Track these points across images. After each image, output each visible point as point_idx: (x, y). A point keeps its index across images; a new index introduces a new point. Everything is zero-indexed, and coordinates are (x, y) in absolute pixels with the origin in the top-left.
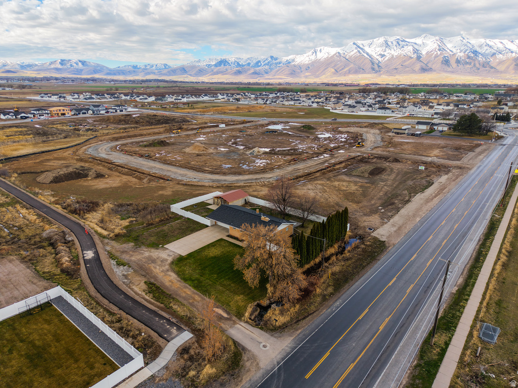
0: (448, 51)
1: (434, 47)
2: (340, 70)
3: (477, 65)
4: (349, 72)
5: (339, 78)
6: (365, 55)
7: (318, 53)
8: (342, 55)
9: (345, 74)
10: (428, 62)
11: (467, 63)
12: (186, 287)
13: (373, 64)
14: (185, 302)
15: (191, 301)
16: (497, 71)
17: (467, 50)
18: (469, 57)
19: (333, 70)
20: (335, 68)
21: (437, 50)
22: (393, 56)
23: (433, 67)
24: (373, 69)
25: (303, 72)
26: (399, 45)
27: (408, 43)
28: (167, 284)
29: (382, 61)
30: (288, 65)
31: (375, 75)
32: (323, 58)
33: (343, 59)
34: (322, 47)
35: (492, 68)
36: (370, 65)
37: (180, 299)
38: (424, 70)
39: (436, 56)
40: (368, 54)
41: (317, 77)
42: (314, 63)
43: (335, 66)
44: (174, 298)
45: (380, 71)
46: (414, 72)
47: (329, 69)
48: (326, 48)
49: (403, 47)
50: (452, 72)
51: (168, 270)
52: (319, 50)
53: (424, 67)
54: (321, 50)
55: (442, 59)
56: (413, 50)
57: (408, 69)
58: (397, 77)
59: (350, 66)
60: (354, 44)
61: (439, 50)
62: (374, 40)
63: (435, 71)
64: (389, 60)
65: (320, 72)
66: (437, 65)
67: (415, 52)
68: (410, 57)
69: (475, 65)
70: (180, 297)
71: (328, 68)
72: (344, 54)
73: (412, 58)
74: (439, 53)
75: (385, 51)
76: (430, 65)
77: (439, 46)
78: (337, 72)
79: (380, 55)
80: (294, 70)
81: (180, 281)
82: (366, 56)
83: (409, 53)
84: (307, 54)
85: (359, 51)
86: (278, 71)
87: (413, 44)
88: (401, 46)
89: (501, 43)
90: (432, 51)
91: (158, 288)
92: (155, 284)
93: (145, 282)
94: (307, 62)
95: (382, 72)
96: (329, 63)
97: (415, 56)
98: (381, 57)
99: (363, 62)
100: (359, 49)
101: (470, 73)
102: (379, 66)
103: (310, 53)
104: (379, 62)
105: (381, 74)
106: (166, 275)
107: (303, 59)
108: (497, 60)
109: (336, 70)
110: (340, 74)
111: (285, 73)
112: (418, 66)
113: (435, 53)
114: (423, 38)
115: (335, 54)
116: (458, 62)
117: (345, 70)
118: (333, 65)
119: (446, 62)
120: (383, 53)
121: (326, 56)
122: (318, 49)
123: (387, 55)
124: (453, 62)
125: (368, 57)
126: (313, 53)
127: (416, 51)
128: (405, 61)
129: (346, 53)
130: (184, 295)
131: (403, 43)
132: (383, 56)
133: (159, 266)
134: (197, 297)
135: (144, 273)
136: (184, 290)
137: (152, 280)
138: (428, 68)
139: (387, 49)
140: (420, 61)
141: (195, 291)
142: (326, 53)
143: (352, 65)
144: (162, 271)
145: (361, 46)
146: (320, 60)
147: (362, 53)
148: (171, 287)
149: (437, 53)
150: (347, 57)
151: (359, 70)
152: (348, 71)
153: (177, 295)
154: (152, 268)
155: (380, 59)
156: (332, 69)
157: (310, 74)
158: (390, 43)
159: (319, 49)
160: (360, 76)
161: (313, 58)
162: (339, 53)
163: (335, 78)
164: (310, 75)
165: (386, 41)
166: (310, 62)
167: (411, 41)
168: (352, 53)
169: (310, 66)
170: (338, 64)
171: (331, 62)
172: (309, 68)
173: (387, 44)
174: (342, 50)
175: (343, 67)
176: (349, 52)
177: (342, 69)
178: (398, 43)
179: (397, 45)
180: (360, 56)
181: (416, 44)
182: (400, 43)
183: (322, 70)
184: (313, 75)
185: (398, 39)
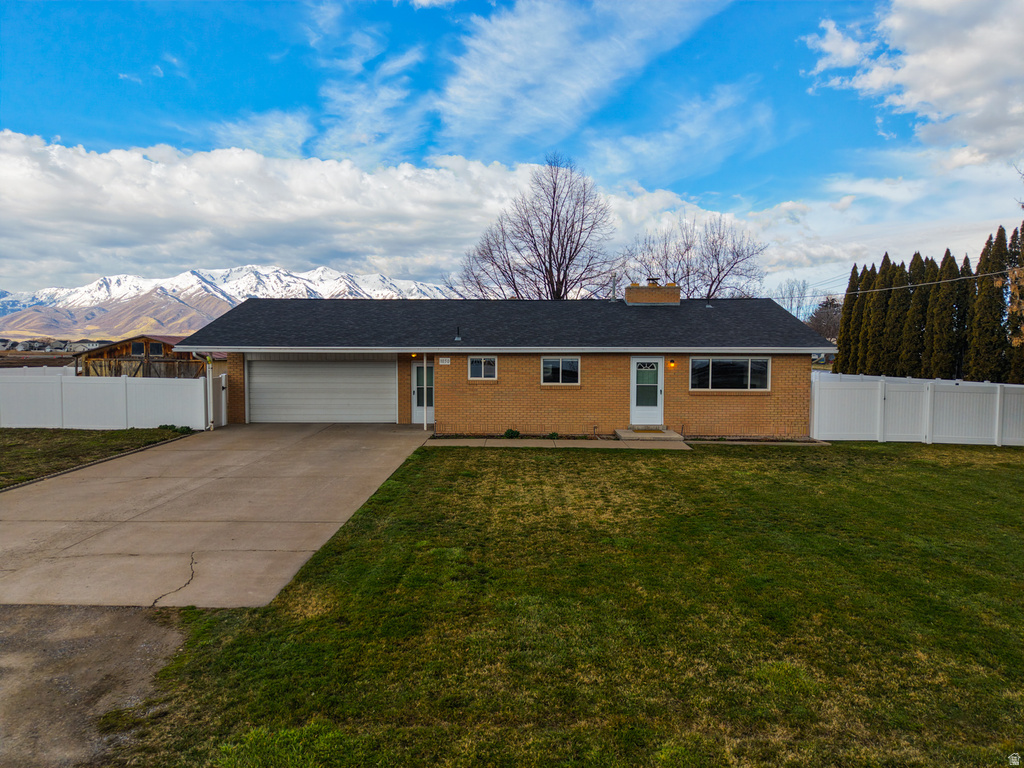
1: (341, 289)
2: (170, 322)
4: (190, 326)
6: (219, 295)
7: (113, 287)
8: (170, 293)
9: (180, 330)
19: (153, 321)
20: (158, 317)
21: (346, 294)
25: (79, 324)
26: (281, 281)
30: (40, 308)
32: (127, 296)
33: (173, 301)
34: (122, 277)
40: (223, 293)
41: (117, 334)
42: (101, 307)
43: (156, 313)
47: (143, 318)
48: (130, 278)
49: (289, 286)
52: (114, 281)
54: (118, 281)
56: (308, 291)
59: (191, 315)
60: (193, 273)
61: (351, 294)
62: (233, 270)
65: (121, 324)
71: (139, 316)
72: (174, 291)
75: (257, 290)
77: (350, 287)
78: (162, 325)
79: (248, 296)
80: (59, 317)
82: (222, 297)
84: (86, 288)
85: (205, 287)
86: (12, 319)
87: (305, 282)
88: (284, 284)
90: (338, 295)
94: (87, 304)
96: (140, 307)
99: (216, 307)
100: (204, 284)
103: (94, 285)
107: (84, 296)
109: (159, 321)
110: (171, 329)
111: (32, 325)
113: (345, 298)
114: (320, 273)
115: (155, 290)
117: (180, 321)
118: (152, 311)
120: (253, 294)
121: (133, 293)
122: (112, 278)
123: (262, 297)
125: (226, 299)
126: (101, 285)
127: (312, 294)
129: (178, 290)
131: (288, 279)
139: (260, 287)
142: (132, 288)
143: (194, 313)
145: (209, 279)
146: (119, 299)
147: (212, 290)
150: (181, 298)
152: (186, 324)
156: (150, 319)
157: (97, 328)
158: (264, 279)
159: (114, 279)
161: (102, 295)
162: (162, 288)
164: (97, 330)
165: (256, 273)
166: (95, 304)
167: (302, 275)
168: (191, 291)
169: (95, 311)
170: (163, 310)
171: (147, 306)
172: (93, 315)
173: (259, 278)
174: (168, 283)
175: (175, 315)
176: (184, 287)
177: (174, 319)
178: (278, 278)
179: (278, 281)
180: (208, 296)
181: (310, 281)
182: (283, 278)
183: (126, 321)
184: (105, 330)
185: (278, 271)
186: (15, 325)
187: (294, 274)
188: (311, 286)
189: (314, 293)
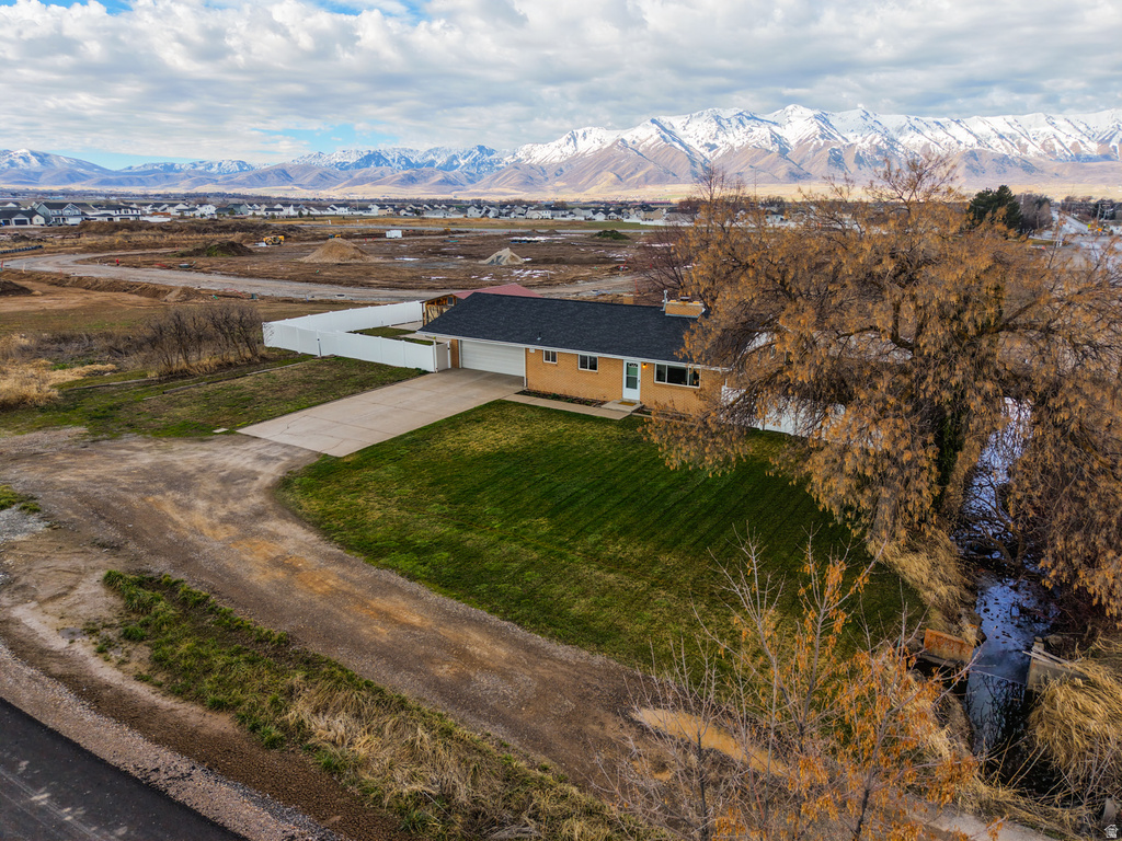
0: (840, 138)
1: (812, 130)
2: (628, 177)
4: (647, 180)
6: (677, 145)
7: (580, 140)
8: (630, 145)
9: (637, 185)
10: (802, 161)
11: (876, 163)
12: (387, 589)
13: (693, 163)
14: (404, 685)
15: (444, 671)
17: (875, 137)
18: (879, 151)
19: (613, 176)
20: (618, 171)
21: (817, 137)
22: (732, 147)
23: (813, 170)
24: (694, 174)
25: (550, 180)
26: (743, 125)
27: (760, 123)
28: (261, 578)
29: (711, 158)
30: (518, 165)
31: (700, 186)
32: (591, 151)
33: (633, 153)
34: (588, 129)
36: (688, 167)
37: (360, 666)
38: (796, 176)
39: (817, 149)
40: (682, 143)
41: (581, 190)
42: (571, 161)
43: (616, 167)
44: (310, 663)
46: (776, 180)
47: (604, 173)
48: (595, 130)
49: (752, 131)
51: (260, 514)
52: (581, 134)
53: (795, 171)
54: (584, 134)
55: (828, 155)
56: (772, 136)
57: (762, 175)
59: (647, 169)
60: (653, 121)
61: (822, 136)
62: (694, 115)
63: (816, 178)
64: (724, 155)
65: (585, 180)
66: (821, 168)
67: (776, 141)
68: (767, 150)
70: (359, 646)
71: (601, 171)
72: (634, 142)
73: (771, 152)
74: (822, 142)
75: (716, 138)
76: (805, 167)
77: (822, 129)
78: (621, 180)
79: (707, 145)
80: (532, 175)
81: (341, 561)
82: (679, 147)
83: (764, 142)
84: (557, 143)
85: (663, 137)
86: (497, 177)
87: (771, 125)
88: (747, 128)
89: (938, 123)
90: (808, 139)
91: (193, 606)
92: (171, 587)
93: (110, 581)
94: (557, 160)
96: (602, 162)
97: (776, 148)
98: (710, 151)
99: (673, 159)
100: (663, 133)
102: (706, 169)
103: (563, 140)
104: (706, 159)
106: (247, 534)
107: (548, 153)
108: (933, 158)
109: (618, 176)
110: (628, 184)
111: (512, 182)
112: (782, 170)
113: (815, 143)
114: (789, 113)
115: (616, 143)
116: (859, 160)
117: (638, 176)
118: (612, 166)
119: (837, 160)
120: (712, 142)
121: (596, 146)
123: (721, 145)
124: (849, 160)
125: (683, 150)
126: (569, 140)
127: (776, 139)
128: (756, 159)
129: (638, 141)
130: (383, 633)
131: (752, 122)
132: (712, 147)
133: (209, 498)
134: (479, 643)
135: (112, 534)
136: (379, 603)
137: (161, 566)
138: (802, 172)
139: (720, 134)
140: (787, 159)
141: (459, 607)
142: (596, 141)
143: (651, 166)
144: (225, 521)
145: (668, 128)
146: (584, 154)
147: (671, 140)
148: (289, 592)
149: (818, 144)
150: (640, 150)
151: (665, 176)
152: (644, 178)
153: (330, 637)
154: (169, 509)
155: (707, 155)
156: (610, 174)
157: (564, 184)
158: (725, 123)
159: (580, 132)
160: (670, 188)
161: (569, 150)
162: (623, 140)
164: (565, 187)
165: (717, 118)
166: (564, 159)
167: (767, 117)
168: (650, 142)
169: (563, 168)
170: (623, 164)
171: (609, 160)
172: (562, 171)
173: (720, 123)
174: (628, 136)
175: (633, 169)
176: (643, 138)
177: (632, 174)
178: (742, 121)
179: (740, 126)
180: (666, 146)
181: (775, 124)
182: (747, 121)
183: (589, 177)
184: (570, 187)
185: (740, 114)
186: (499, 182)
187: (758, 117)
188: (776, 129)
189: (779, 137)
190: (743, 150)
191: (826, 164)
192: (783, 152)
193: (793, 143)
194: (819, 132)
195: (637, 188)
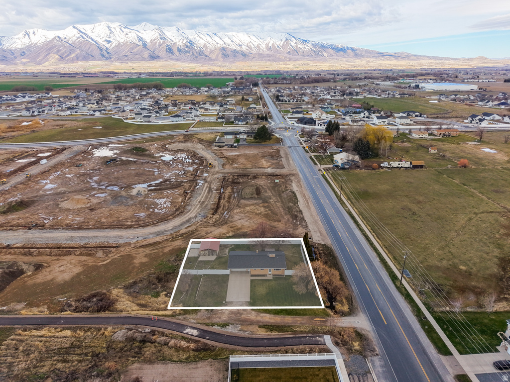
0: (169, 40)
1: (156, 36)
2: (66, 57)
3: (195, 54)
4: (77, 58)
5: (67, 65)
6: (90, 40)
7: (31, 35)
8: (63, 39)
9: (73, 61)
10: (154, 50)
11: (187, 52)
13: (101, 50)
16: (211, 59)
17: (184, 40)
18: (187, 47)
19: (57, 56)
20: (59, 54)
21: (159, 39)
22: (119, 43)
23: (160, 54)
24: (103, 56)
25: (18, 58)
26: (123, 31)
27: (131, 30)
29: (110, 47)
31: (107, 62)
32: (40, 42)
33: (66, 44)
34: (35, 30)
35: (206, 56)
36: (98, 52)
38: (153, 57)
39: (160, 45)
41: (39, 64)
42: (29, 47)
43: (58, 52)
45: (110, 58)
46: (144, 59)
47: (51, 55)
48: (40, 30)
49: (127, 34)
50: (177, 60)
52: (31, 32)
53: (152, 55)
54: (34, 32)
55: (166, 48)
56: (138, 38)
57: (137, 56)
58: (130, 64)
59: (77, 53)
60: (74, 27)
61: (161, 39)
62: (96, 25)
63: (162, 58)
64: (116, 46)
65: (41, 58)
66: (163, 54)
67: (140, 40)
68: (137, 45)
69: (193, 54)
71: (49, 53)
72: (65, 38)
73: (139, 45)
74: (162, 41)
75: (110, 37)
76: (156, 52)
77: (160, 35)
78: (63, 58)
79: (106, 40)
80: (5, 55)
82: (92, 41)
83: (134, 40)
84: (17, 37)
85: (81, 36)
87: (136, 32)
88: (125, 33)
89: (208, 35)
90: (155, 40)
94: (19, 46)
95: (113, 59)
96: (49, 48)
97: (140, 43)
98: (108, 44)
99: (89, 48)
100: (81, 34)
101: (192, 61)
102: (108, 53)
103: (21, 35)
104: (107, 48)
105: (113, 61)
107: (13, 42)
108: (209, 50)
109: (60, 56)
110: (67, 60)
112: (146, 54)
113: (158, 41)
114: (143, 27)
115: (55, 38)
116: (179, 50)
117: (72, 56)
118: (56, 51)
119: (170, 50)
120: (108, 39)
121: (43, 40)
122: (30, 30)
123: (113, 41)
124: (175, 50)
125: (94, 43)
126: (25, 35)
127: (140, 39)
128: (132, 48)
129: (67, 38)
131: (126, 30)
132: (109, 42)
138: (155, 56)
139: (111, 35)
140: (147, 49)
142: (42, 36)
143: (78, 51)
145: (84, 31)
146: (36, 44)
147: (86, 38)
149: (160, 42)
150: (70, 42)
151: (87, 57)
152: (75, 58)
155: (108, 46)
156: (55, 55)
157: (28, 60)
158: (113, 30)
160: (91, 63)
161: (26, 41)
162: (58, 37)
163: (62, 65)
164: (29, 62)
165: (109, 27)
166: (24, 46)
167: (133, 28)
168: (74, 38)
169: (25, 51)
170: (62, 50)
171: (52, 48)
172: (24, 53)
173: (110, 30)
174: (62, 34)
175: (68, 53)
176: (70, 36)
177: (68, 55)
178: (121, 29)
179: (121, 32)
180: (84, 41)
181: (138, 31)
182: (123, 29)
183: (43, 56)
184: (33, 61)
185: (120, 25)
187: (129, 27)
188: (139, 34)
189: (141, 38)
190: (125, 44)
191: (165, 52)
192: (145, 45)
193: (148, 41)
194: (159, 37)
195: (73, 63)
